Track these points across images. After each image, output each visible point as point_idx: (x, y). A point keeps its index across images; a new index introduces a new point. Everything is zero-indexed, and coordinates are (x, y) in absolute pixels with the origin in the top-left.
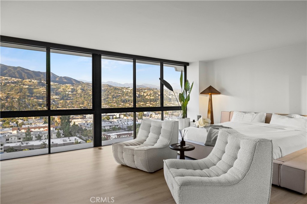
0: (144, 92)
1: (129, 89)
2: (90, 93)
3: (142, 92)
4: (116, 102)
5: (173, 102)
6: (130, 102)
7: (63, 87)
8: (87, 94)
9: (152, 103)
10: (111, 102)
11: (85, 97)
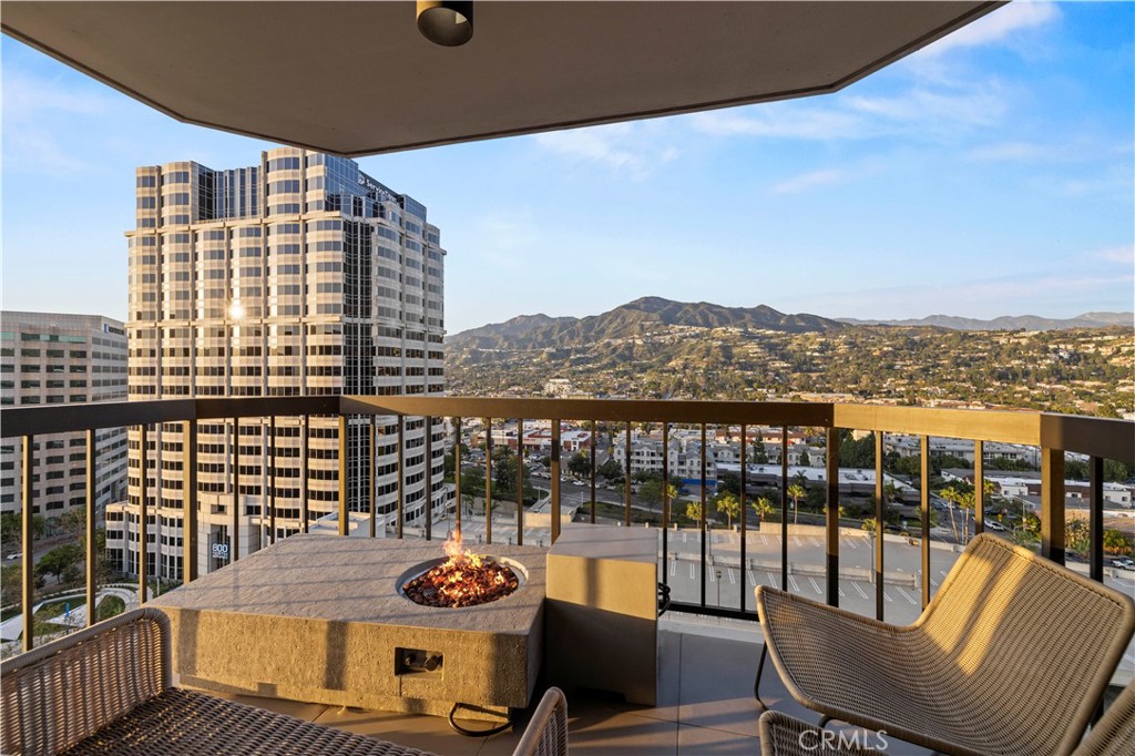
0: (1100, 344)
1: (1022, 334)
2: (874, 353)
3: (1089, 342)
4: (971, 378)
6: (1032, 378)
7: (797, 339)
8: (864, 356)
10: (949, 377)
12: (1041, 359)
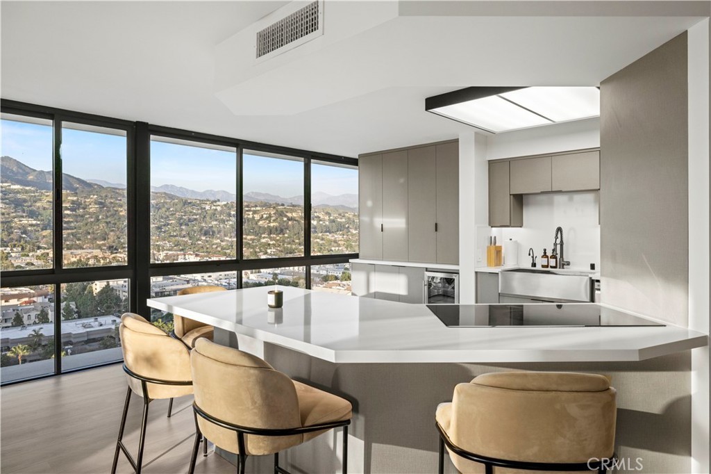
0: (255, 212)
1: (218, 203)
2: (121, 214)
3: (249, 211)
4: (189, 234)
5: (320, 235)
6: (222, 233)
7: (47, 196)
8: (113, 215)
9: (275, 236)
10: (175, 234)
11: (110, 222)
12: (227, 221)
